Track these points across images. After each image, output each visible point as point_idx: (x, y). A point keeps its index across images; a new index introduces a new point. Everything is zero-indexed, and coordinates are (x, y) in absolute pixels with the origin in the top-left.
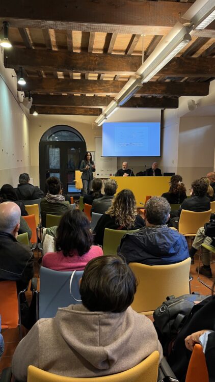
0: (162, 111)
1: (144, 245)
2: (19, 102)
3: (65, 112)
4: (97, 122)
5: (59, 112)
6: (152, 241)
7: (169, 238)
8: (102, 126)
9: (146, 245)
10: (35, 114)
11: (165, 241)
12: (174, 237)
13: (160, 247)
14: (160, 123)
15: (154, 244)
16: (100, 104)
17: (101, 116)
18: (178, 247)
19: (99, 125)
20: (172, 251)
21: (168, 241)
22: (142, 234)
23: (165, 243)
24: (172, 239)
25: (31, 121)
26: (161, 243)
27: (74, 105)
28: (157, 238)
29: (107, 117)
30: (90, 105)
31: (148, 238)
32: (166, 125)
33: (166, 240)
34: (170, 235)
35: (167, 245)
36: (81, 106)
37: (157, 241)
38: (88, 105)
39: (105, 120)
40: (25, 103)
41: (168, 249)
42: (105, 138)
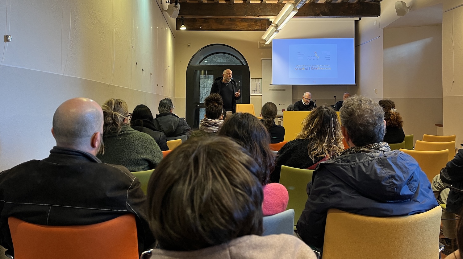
0: (356, 23)
1: (354, 180)
2: (162, 10)
3: (222, 27)
4: (264, 38)
5: (213, 27)
6: (368, 173)
7: (400, 168)
8: (271, 42)
9: (357, 180)
10: (183, 28)
11: (392, 173)
12: (407, 166)
13: (383, 183)
14: (353, 39)
15: (373, 177)
16: (269, 13)
17: (271, 29)
18: (415, 184)
19: (267, 43)
20: (406, 191)
21: (398, 172)
22: (349, 161)
23: (393, 177)
24: (405, 169)
25: (177, 39)
26: (386, 175)
27: (234, 15)
28: (377, 167)
29: (278, 29)
30: (256, 15)
31: (359, 166)
32: (362, 41)
33: (393, 170)
34: (399, 162)
35: (396, 180)
36: (244, 16)
37: (378, 172)
38: (252, 15)
39: (275, 33)
40: (170, 10)
41: (400, 188)
42: (276, 60)
